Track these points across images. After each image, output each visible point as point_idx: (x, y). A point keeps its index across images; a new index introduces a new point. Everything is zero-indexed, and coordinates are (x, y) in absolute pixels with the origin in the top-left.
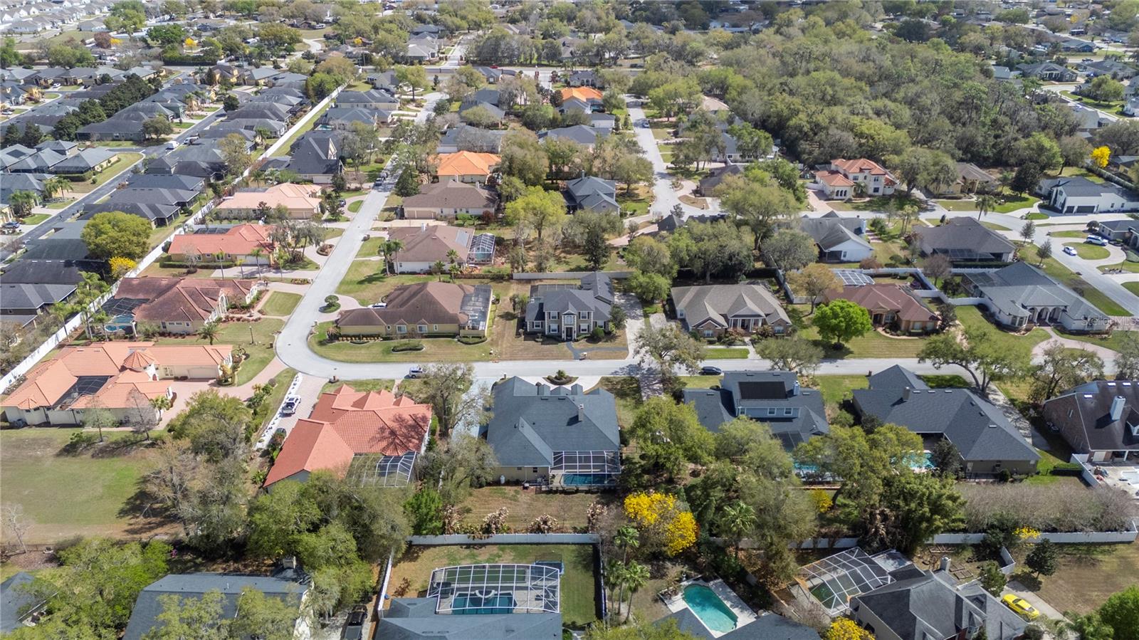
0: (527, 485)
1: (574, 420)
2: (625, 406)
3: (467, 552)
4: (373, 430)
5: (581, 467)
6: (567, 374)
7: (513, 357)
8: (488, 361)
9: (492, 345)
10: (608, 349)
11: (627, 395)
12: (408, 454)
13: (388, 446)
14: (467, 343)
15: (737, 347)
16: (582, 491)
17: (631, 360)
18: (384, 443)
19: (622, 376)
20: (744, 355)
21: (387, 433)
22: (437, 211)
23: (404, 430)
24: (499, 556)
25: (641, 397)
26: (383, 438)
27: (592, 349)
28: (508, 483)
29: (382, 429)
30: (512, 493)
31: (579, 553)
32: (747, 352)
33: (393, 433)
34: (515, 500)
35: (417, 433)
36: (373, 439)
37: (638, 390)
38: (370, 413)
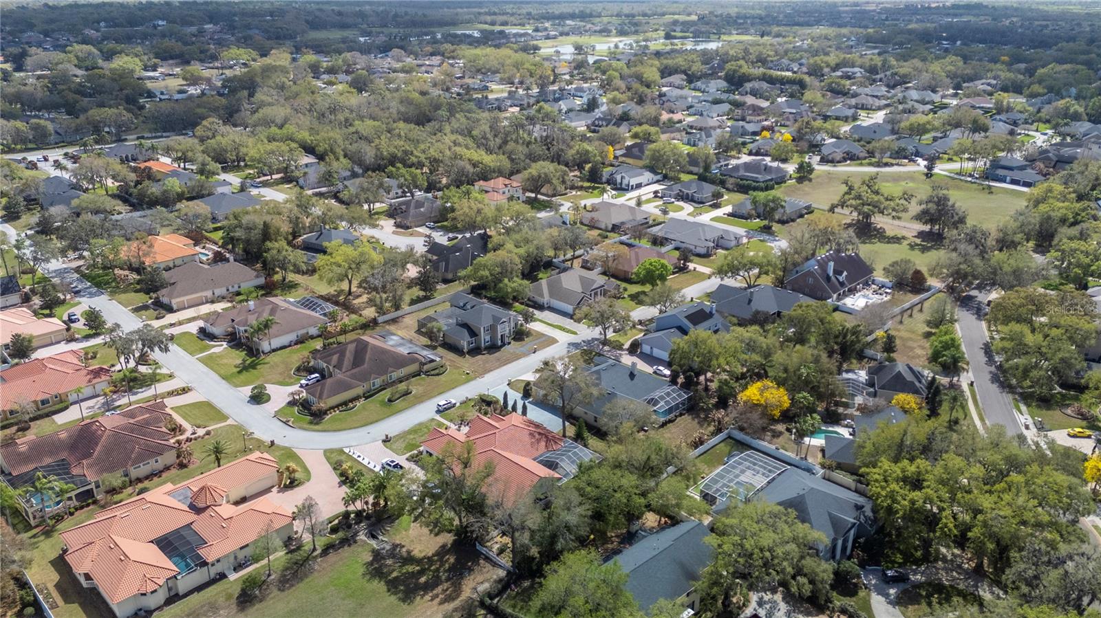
4: (526, 438)
9: (456, 368)
13: (548, 444)
17: (564, 340)
18: (543, 443)
19: (576, 352)
22: (209, 294)
26: (538, 441)
36: (532, 444)
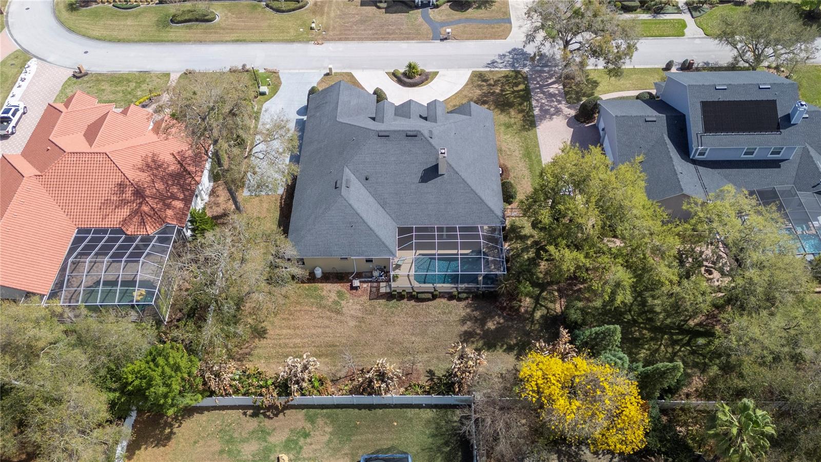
0: (356, 283)
1: (431, 173)
2: (508, 126)
3: (253, 424)
4: (106, 188)
5: (442, 246)
6: (421, 67)
7: (343, 37)
8: (308, 41)
9: (314, 12)
10: (482, 20)
11: (510, 105)
12: (163, 232)
13: (131, 216)
14: (278, 10)
15: (668, 17)
16: (442, 295)
17: (516, 38)
18: (125, 212)
19: (503, 70)
20: (679, 30)
21: (128, 194)
23: (159, 186)
24: (306, 435)
25: (531, 108)
26: (123, 203)
27: (459, 21)
28: (328, 277)
29: (121, 187)
30: (334, 296)
31: (438, 427)
32: (684, 25)
33: (139, 193)
34: (338, 312)
35: (183, 188)
36: (107, 202)
37: (526, 96)
38: (100, 158)
